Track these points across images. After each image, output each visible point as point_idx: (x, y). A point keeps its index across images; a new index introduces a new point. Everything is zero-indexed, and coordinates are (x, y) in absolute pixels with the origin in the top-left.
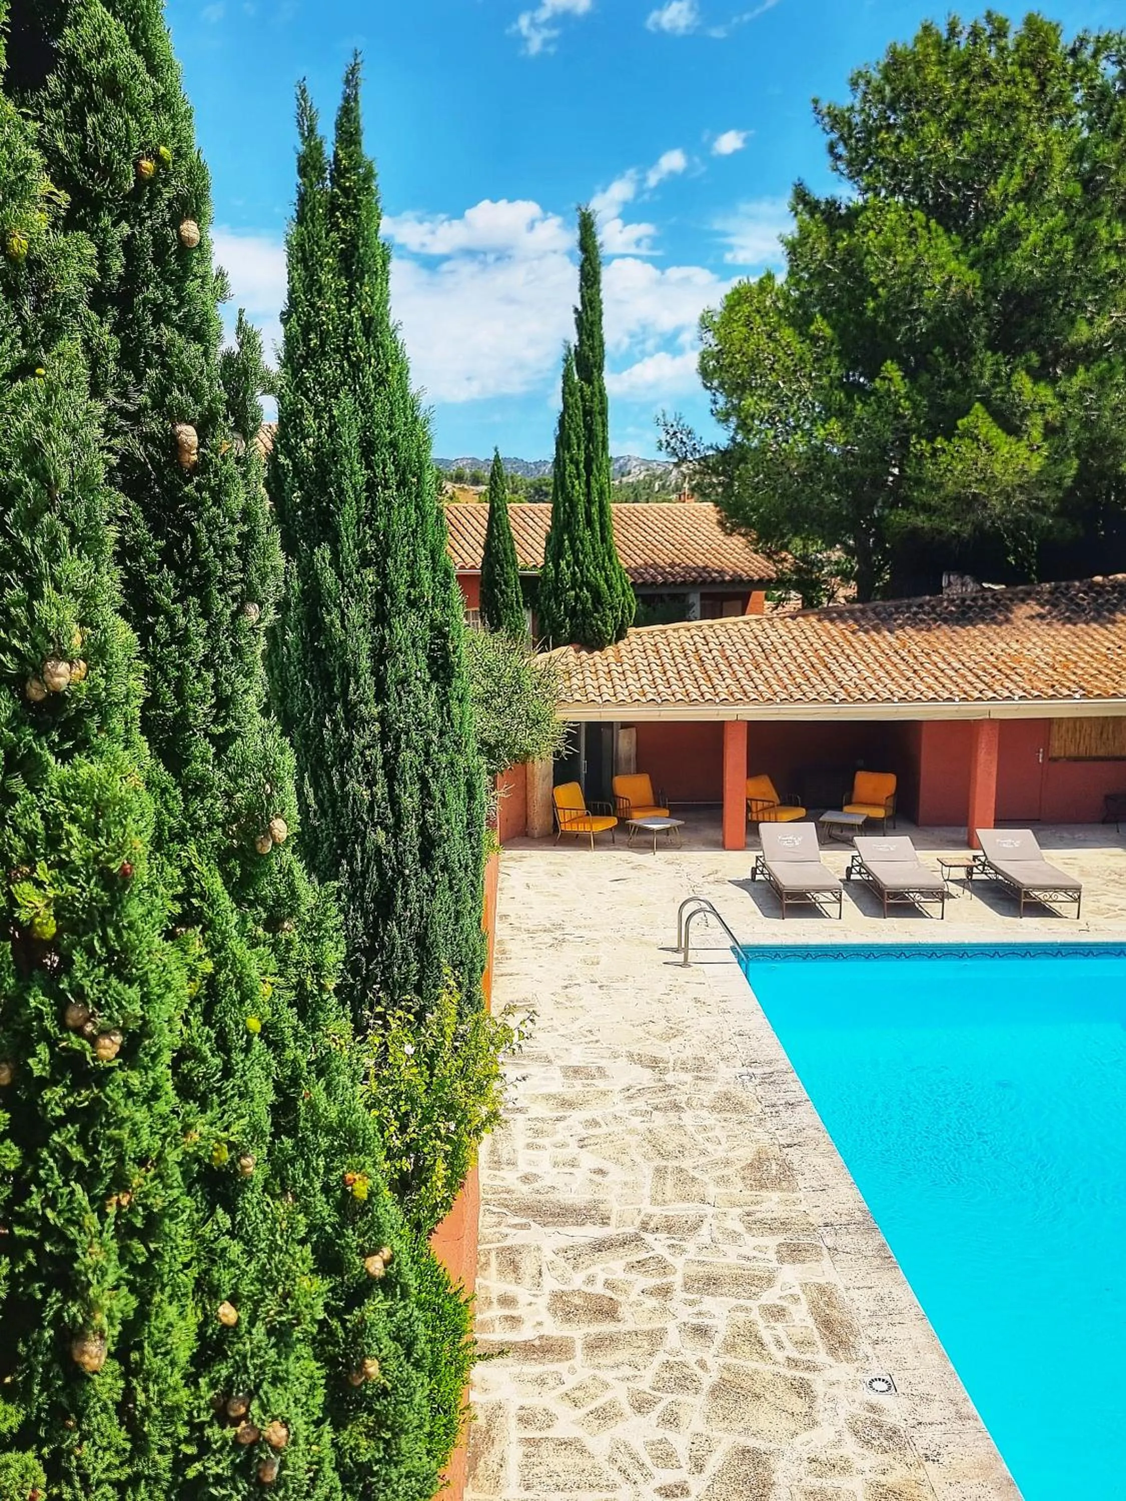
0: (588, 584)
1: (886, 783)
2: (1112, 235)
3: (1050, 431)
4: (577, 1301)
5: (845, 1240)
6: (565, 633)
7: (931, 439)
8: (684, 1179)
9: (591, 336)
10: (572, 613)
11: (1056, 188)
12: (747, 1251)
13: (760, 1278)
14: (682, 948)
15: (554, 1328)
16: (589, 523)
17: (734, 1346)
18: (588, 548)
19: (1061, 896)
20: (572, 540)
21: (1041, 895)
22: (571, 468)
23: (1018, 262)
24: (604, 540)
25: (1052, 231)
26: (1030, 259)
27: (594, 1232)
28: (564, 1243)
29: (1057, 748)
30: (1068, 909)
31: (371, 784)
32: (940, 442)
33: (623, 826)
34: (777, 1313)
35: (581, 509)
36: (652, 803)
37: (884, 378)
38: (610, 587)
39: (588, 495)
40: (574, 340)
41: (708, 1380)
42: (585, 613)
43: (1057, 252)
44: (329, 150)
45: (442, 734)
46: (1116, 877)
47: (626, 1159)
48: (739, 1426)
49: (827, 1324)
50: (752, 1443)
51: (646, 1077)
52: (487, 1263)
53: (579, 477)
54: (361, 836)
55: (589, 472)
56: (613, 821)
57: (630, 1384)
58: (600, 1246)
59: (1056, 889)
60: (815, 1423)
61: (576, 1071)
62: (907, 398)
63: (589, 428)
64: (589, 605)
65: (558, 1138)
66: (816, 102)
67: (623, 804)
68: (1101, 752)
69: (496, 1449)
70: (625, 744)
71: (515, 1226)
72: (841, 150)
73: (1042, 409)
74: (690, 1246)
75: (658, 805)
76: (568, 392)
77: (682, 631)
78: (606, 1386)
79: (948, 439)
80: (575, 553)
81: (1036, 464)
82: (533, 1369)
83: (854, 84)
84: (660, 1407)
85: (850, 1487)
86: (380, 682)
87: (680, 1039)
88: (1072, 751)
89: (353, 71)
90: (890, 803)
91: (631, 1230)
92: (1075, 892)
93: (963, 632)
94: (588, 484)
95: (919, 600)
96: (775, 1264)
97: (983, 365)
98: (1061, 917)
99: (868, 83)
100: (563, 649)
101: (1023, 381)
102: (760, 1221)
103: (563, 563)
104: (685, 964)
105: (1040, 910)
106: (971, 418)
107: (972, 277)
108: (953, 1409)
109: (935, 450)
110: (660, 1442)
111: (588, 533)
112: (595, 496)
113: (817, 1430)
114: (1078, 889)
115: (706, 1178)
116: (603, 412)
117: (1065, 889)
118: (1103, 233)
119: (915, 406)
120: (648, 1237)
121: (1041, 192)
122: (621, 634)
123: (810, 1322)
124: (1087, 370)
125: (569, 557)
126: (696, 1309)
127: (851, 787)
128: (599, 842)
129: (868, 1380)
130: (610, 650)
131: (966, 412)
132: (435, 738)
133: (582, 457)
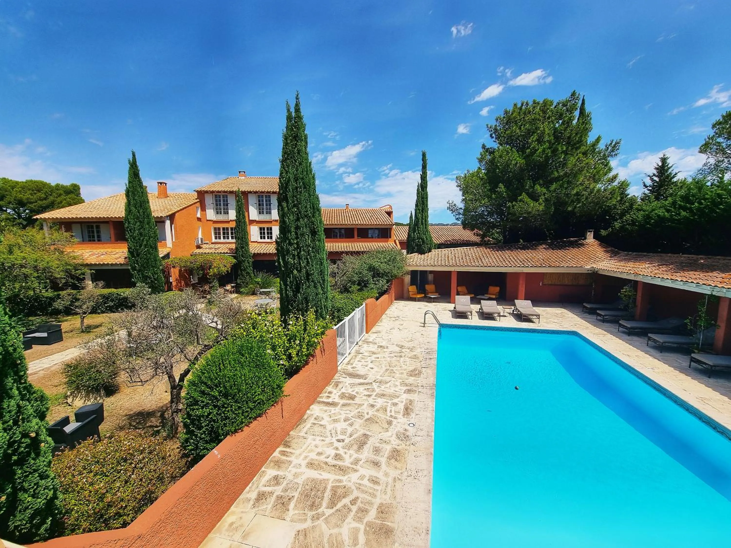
0: (421, 238)
1: (497, 289)
2: (562, 149)
3: (546, 200)
4: (347, 395)
5: (424, 390)
6: (415, 250)
7: (512, 203)
8: (392, 372)
9: (424, 180)
10: (417, 245)
11: (546, 138)
12: (397, 390)
13: (396, 396)
14: (424, 323)
15: (337, 400)
16: (422, 224)
17: (378, 410)
18: (422, 230)
19: (535, 317)
20: (418, 228)
21: (530, 317)
22: (418, 211)
23: (535, 157)
24: (426, 228)
25: (544, 149)
26: (539, 156)
27: (362, 381)
28: (352, 382)
29: (546, 282)
30: (536, 321)
31: (294, 259)
32: (514, 203)
33: (425, 297)
34: (395, 404)
35: (420, 221)
36: (435, 291)
37: (499, 188)
38: (427, 239)
39: (422, 217)
40: (420, 182)
41: (367, 417)
42: (420, 245)
43: (546, 154)
44: (293, 114)
45: (313, 248)
46: (556, 315)
47: (380, 366)
48: (368, 429)
49: (406, 409)
50: (368, 433)
51: (398, 349)
52: (331, 384)
53: (420, 213)
54: (292, 272)
55: (422, 211)
56: (423, 295)
57: (346, 415)
58: (360, 384)
59: (533, 315)
60: (388, 431)
61: (381, 346)
62: (505, 192)
63: (423, 202)
64: (421, 243)
65: (367, 360)
66: (487, 125)
67: (427, 291)
68: (559, 283)
69: (304, 424)
70: (430, 277)
71: (343, 377)
72: (494, 135)
73: (544, 194)
74: (383, 387)
75: (436, 292)
76: (418, 193)
77: (446, 251)
78: (340, 414)
79: (516, 202)
80: (418, 231)
81: (541, 208)
82: (326, 408)
83: (497, 120)
84: (350, 421)
85: (387, 447)
86: (296, 234)
87: (412, 342)
88: (550, 283)
89: (297, 96)
90: (497, 294)
91: (371, 381)
92: (538, 316)
93: (521, 252)
94: (422, 215)
95: (511, 244)
96: (402, 393)
97: (527, 183)
98: (534, 323)
99: (500, 119)
100: (415, 254)
101: (537, 187)
102: (405, 384)
103: (415, 233)
104: (424, 327)
105: (529, 320)
106: (522, 196)
107: (523, 161)
108: (427, 433)
109: (513, 205)
110: (345, 429)
111: (422, 226)
112: (424, 218)
113: (387, 433)
114: (539, 315)
115: (398, 372)
116: (427, 198)
117: (536, 315)
118: (560, 149)
119: (508, 194)
120: (374, 383)
121: (542, 139)
122: (430, 251)
123: (403, 408)
124: (556, 183)
125: (417, 232)
126: (374, 401)
127: (487, 290)
128: (419, 300)
129: (409, 423)
130: (426, 254)
131: (521, 195)
132: (311, 249)
133: (421, 208)
